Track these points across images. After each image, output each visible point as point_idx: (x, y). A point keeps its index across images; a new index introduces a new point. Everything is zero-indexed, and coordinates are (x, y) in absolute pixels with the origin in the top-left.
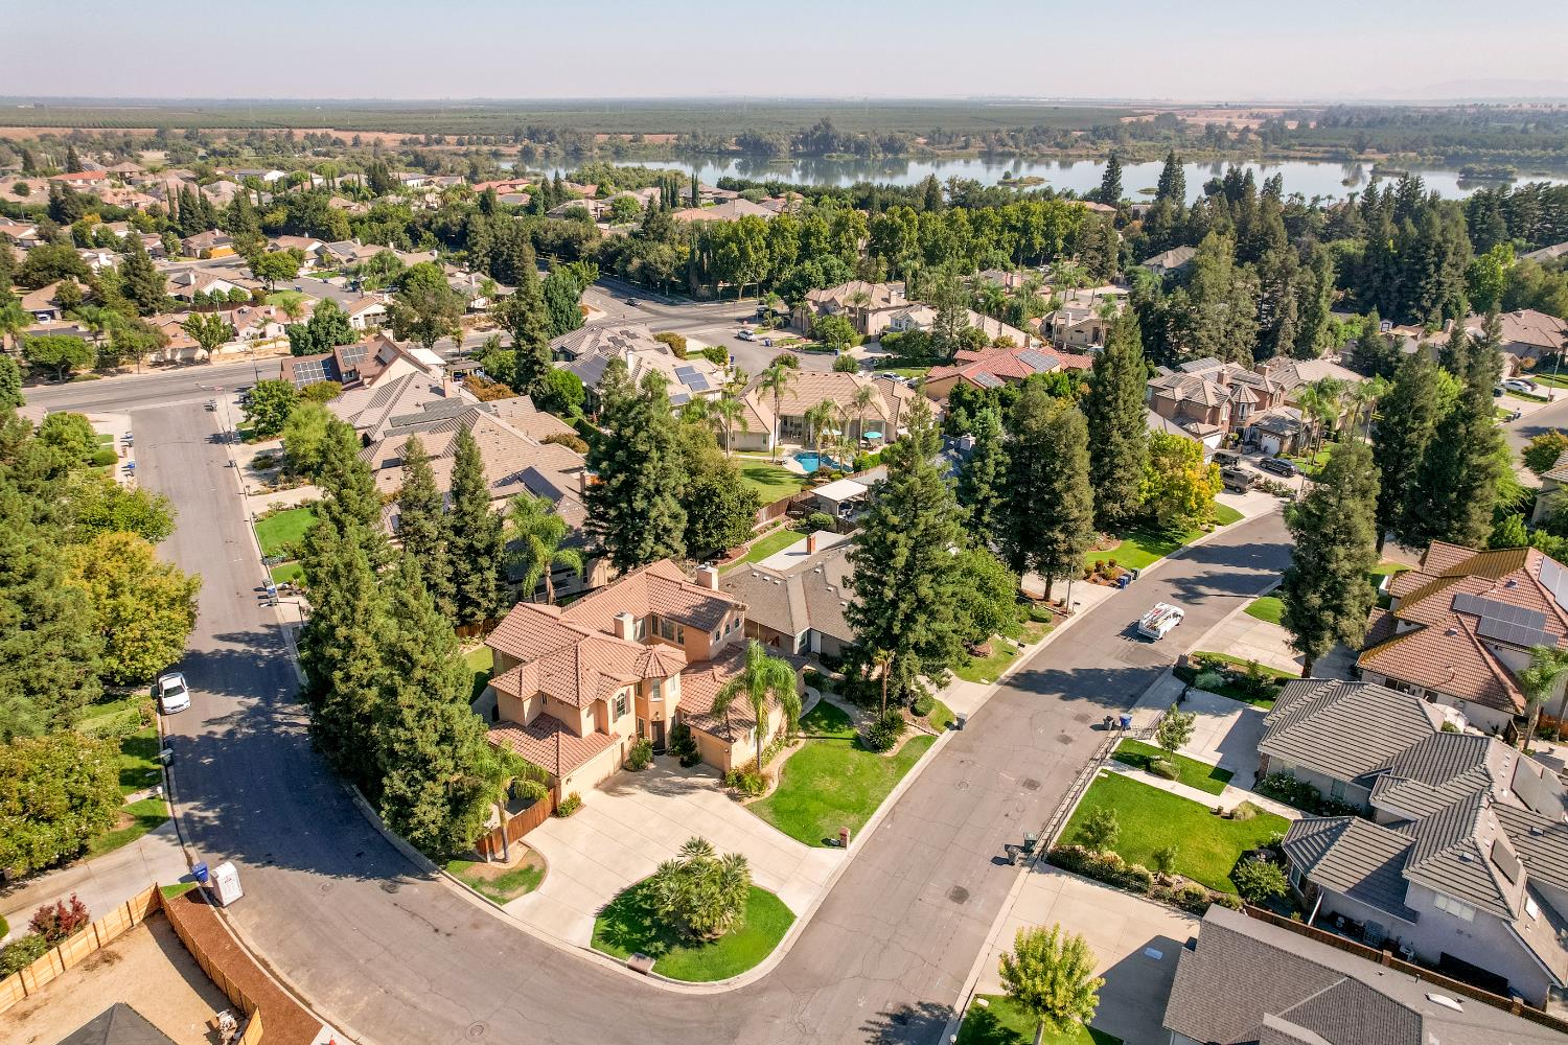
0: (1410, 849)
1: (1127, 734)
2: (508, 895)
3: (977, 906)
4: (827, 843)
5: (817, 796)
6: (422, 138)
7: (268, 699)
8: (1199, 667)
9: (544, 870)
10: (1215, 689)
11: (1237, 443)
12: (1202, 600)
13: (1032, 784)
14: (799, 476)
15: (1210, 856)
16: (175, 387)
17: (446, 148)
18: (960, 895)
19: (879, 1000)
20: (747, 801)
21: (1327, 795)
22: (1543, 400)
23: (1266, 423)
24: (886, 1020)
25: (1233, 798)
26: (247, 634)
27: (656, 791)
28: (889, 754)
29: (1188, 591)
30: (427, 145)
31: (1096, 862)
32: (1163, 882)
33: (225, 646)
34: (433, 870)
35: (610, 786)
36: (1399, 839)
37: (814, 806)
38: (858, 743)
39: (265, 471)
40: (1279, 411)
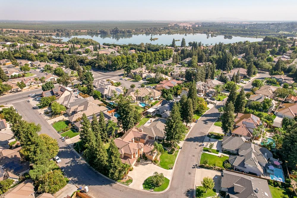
0: (244, 159)
1: (204, 146)
2: (129, 184)
3: (192, 174)
4: (170, 169)
5: (166, 162)
6: (34, 31)
7: (74, 158)
8: (210, 135)
9: (132, 179)
10: (213, 138)
11: (206, 95)
12: (208, 124)
13: (194, 156)
14: (142, 107)
15: (219, 163)
16: (18, 97)
17: (40, 33)
18: (190, 174)
19: (185, 190)
20: (157, 164)
21: (231, 152)
22: (245, 83)
23: (210, 92)
24: (186, 192)
25: (220, 154)
26: (63, 147)
27: (142, 165)
28: (173, 154)
29: (205, 122)
30: (35, 33)
31: (206, 166)
32: (214, 167)
33: (61, 150)
34: (115, 182)
35: (136, 165)
36: (243, 158)
37: (166, 164)
38: (169, 153)
39: (48, 115)
40: (211, 90)
